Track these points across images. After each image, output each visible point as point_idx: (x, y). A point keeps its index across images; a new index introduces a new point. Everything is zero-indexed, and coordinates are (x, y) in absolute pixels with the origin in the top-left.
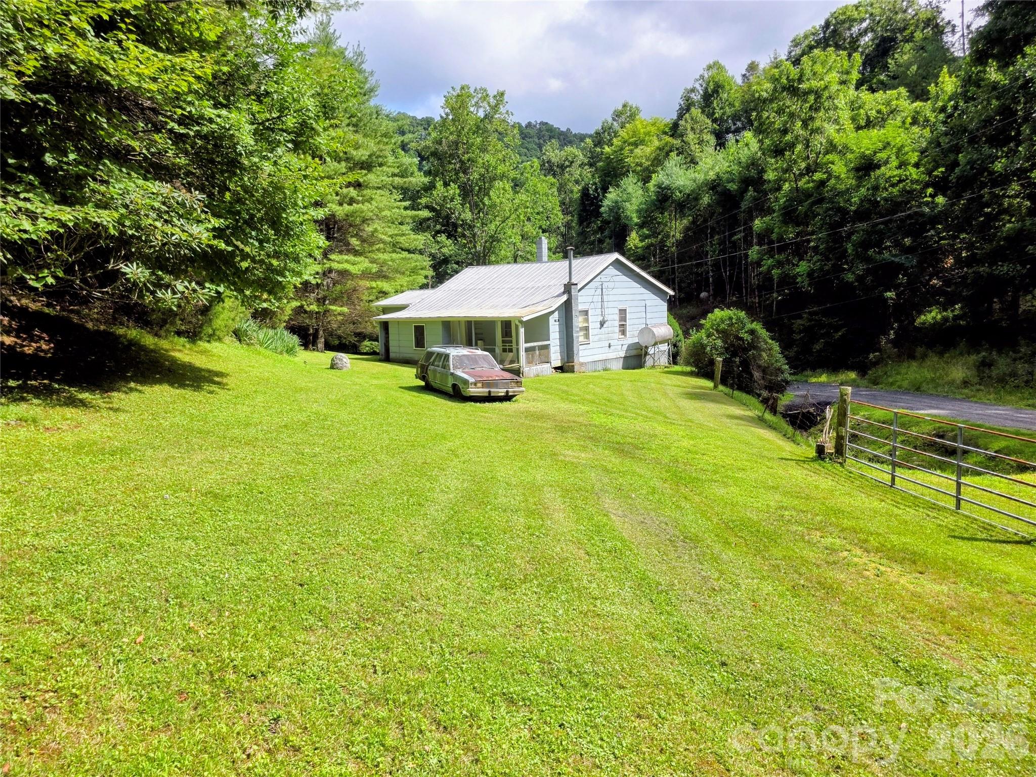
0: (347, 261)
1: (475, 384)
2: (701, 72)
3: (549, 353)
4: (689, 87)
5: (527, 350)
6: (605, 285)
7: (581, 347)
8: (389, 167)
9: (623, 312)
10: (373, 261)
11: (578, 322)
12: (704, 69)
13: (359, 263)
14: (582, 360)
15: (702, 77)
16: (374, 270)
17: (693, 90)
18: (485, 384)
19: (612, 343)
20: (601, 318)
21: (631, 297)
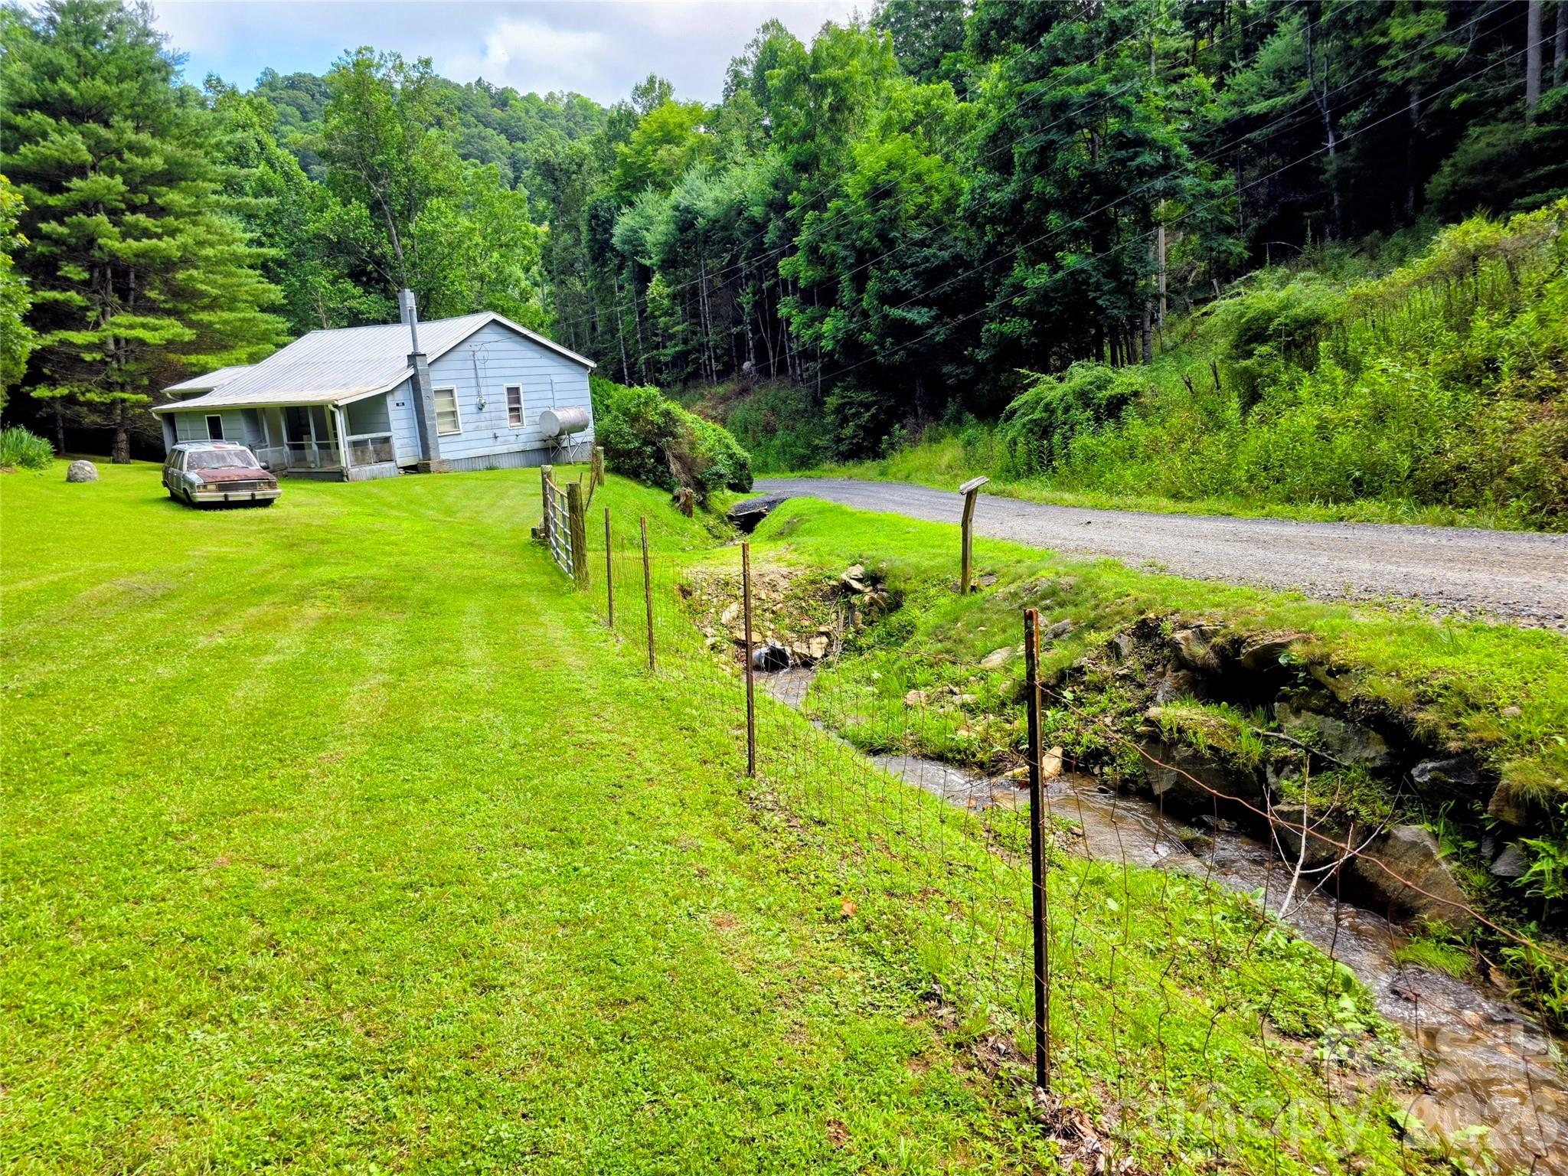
0: (144, 326)
1: (205, 487)
2: (754, 35)
3: (390, 447)
4: (739, 56)
5: (355, 445)
6: (479, 355)
7: (440, 440)
8: (211, 181)
9: (514, 392)
10: (190, 324)
11: (436, 405)
12: (758, 30)
13: (162, 328)
14: (443, 457)
15: (756, 41)
16: (186, 339)
17: (744, 62)
18: (222, 487)
19: (498, 433)
20: (476, 400)
21: (525, 371)
